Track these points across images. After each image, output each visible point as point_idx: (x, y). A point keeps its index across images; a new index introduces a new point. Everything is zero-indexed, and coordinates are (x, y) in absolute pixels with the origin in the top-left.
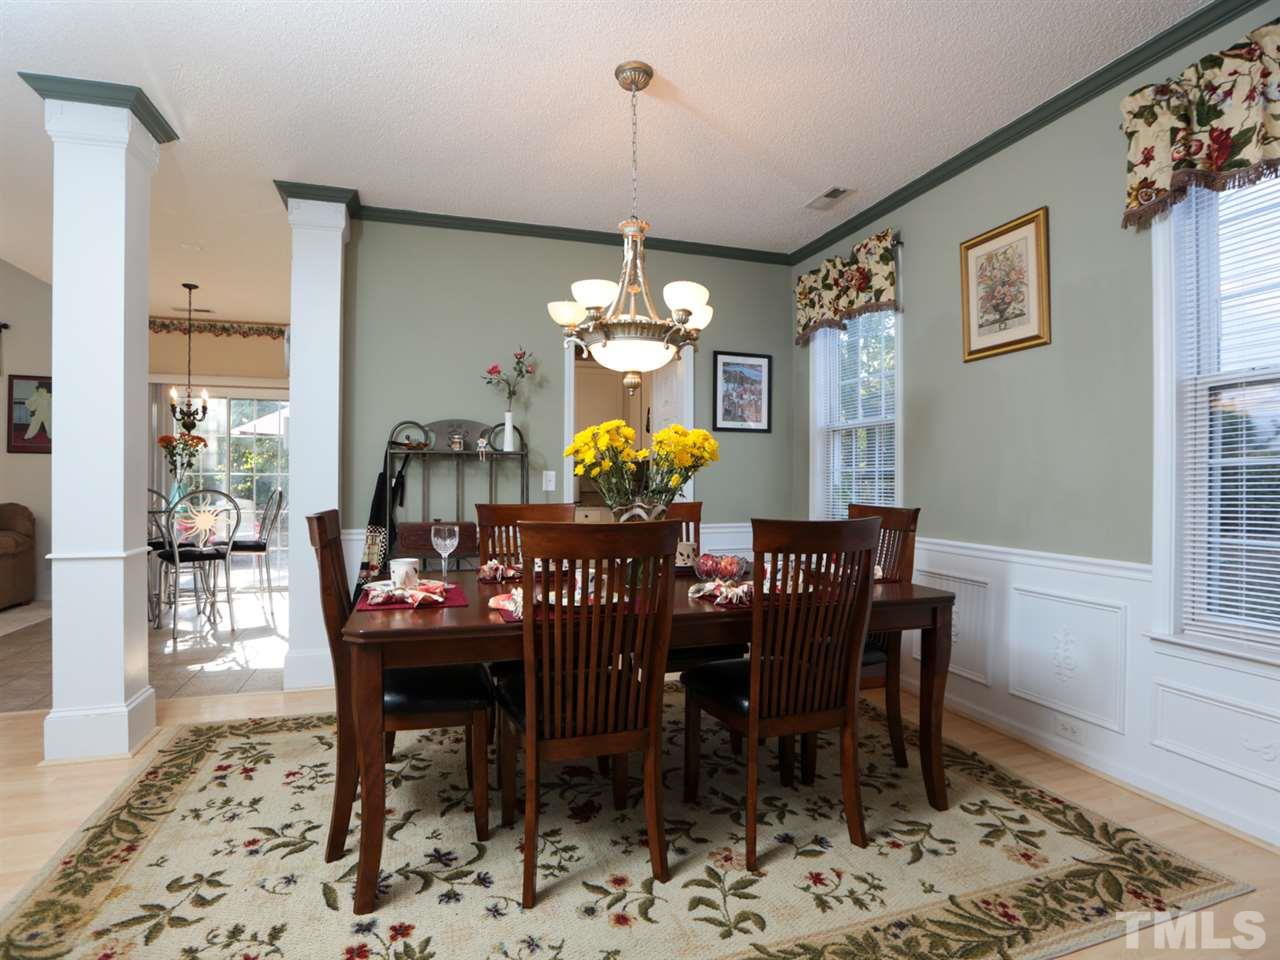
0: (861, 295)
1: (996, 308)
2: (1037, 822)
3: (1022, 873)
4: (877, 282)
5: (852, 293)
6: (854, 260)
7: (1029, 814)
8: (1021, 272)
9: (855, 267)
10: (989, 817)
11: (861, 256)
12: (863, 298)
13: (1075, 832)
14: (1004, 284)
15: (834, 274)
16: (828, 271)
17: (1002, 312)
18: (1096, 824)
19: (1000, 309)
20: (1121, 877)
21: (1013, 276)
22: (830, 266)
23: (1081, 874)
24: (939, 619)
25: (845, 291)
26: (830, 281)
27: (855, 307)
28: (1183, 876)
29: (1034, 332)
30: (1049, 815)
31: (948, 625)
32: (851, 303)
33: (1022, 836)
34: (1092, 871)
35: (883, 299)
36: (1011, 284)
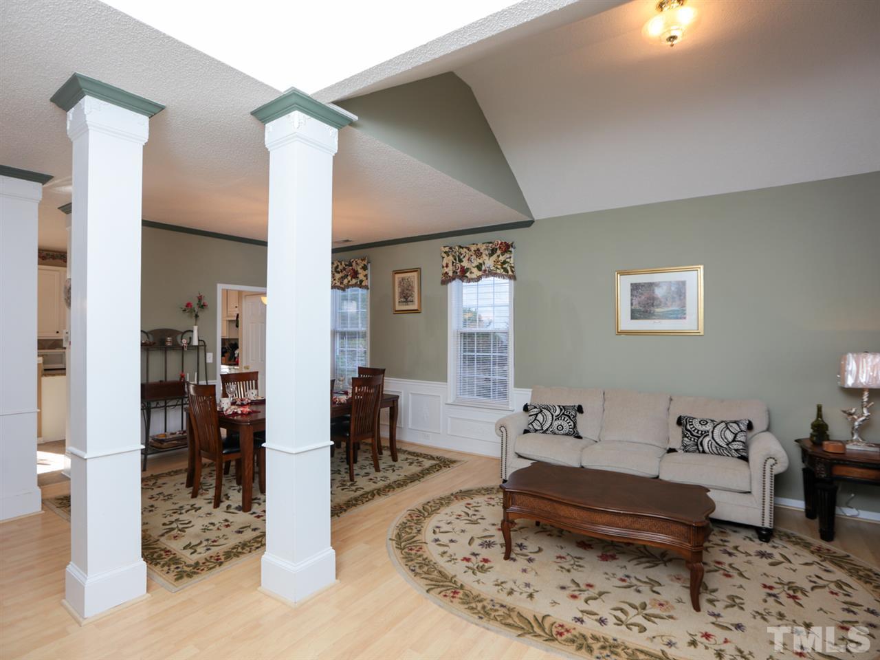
0: (353, 280)
1: (404, 297)
2: (421, 459)
3: (420, 468)
4: (361, 277)
5: (349, 278)
6: (350, 265)
7: (419, 458)
8: (412, 287)
9: (351, 268)
10: (409, 461)
11: (354, 264)
12: (354, 281)
13: (430, 459)
14: (407, 290)
15: (340, 267)
16: (338, 266)
17: (406, 299)
18: (435, 457)
19: (406, 298)
20: (441, 465)
21: (410, 288)
22: (339, 264)
23: (432, 467)
24: (395, 404)
25: (346, 276)
26: (338, 270)
27: (350, 283)
28: (454, 462)
29: (416, 308)
30: (424, 457)
31: (397, 405)
32: (349, 282)
33: (417, 463)
34: (435, 465)
35: (363, 284)
36: (410, 290)
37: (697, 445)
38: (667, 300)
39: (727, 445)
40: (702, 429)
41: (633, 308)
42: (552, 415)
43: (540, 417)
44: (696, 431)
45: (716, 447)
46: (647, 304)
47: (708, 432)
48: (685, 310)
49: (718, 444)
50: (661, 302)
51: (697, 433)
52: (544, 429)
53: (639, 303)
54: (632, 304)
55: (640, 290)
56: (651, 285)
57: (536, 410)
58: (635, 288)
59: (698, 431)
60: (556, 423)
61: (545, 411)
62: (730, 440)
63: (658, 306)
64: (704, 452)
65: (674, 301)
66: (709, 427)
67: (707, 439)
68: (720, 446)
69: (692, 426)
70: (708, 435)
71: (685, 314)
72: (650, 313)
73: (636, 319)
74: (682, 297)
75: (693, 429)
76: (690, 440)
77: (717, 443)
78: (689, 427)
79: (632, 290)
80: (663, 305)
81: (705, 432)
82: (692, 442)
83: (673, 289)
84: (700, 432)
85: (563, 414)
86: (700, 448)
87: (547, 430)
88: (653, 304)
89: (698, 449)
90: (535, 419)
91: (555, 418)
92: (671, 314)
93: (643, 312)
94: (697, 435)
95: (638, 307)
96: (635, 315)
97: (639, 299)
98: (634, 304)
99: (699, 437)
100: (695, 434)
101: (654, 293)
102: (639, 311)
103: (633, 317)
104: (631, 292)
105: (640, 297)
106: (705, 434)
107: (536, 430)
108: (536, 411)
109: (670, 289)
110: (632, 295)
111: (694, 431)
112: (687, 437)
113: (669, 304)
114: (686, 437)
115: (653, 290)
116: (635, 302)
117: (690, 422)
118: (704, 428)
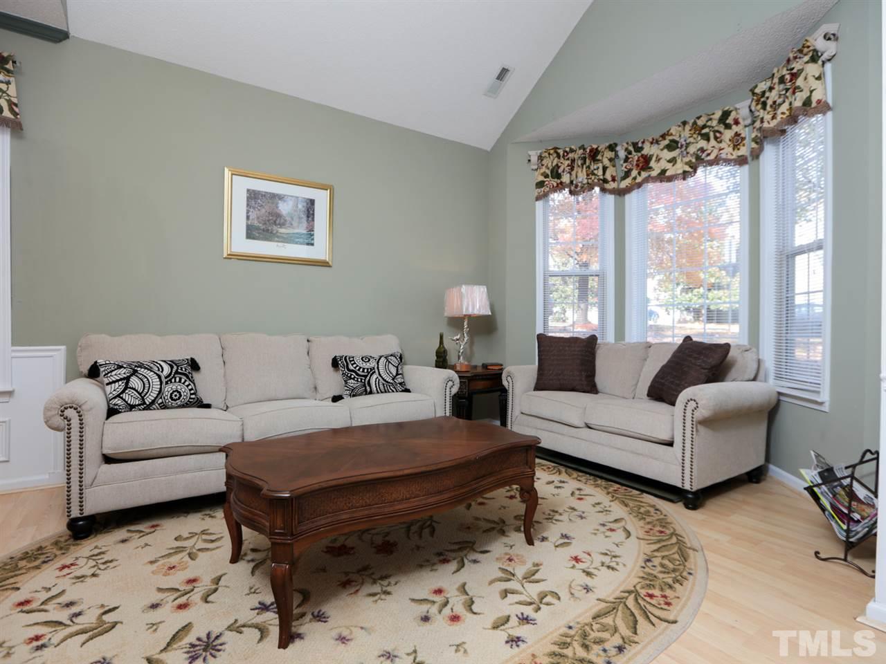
37: (365, 386)
38: (293, 219)
39: (393, 379)
40: (366, 367)
41: (249, 223)
42: (159, 377)
43: (135, 382)
44: (361, 370)
45: (383, 384)
46: (268, 221)
47: (374, 368)
48: (313, 235)
49: (385, 380)
50: (286, 221)
51: (363, 371)
52: (148, 401)
53: (258, 218)
54: (248, 218)
55: (259, 201)
56: (275, 197)
57: (122, 371)
58: (253, 196)
59: (364, 369)
60: (168, 389)
61: (142, 371)
62: (395, 374)
63: (282, 225)
64: (371, 393)
65: (300, 223)
66: (373, 364)
67: (375, 376)
68: (387, 382)
69: (355, 366)
70: (375, 372)
71: (313, 239)
72: (271, 233)
73: (254, 238)
74: (310, 219)
75: (357, 368)
76: (357, 381)
77: (383, 379)
78: (351, 367)
79: (248, 198)
80: (287, 225)
81: (371, 370)
82: (359, 383)
83: (300, 206)
84: (366, 371)
85: (177, 372)
86: (368, 390)
87: (153, 402)
88: (275, 222)
89: (366, 390)
90: (126, 388)
91: (164, 381)
92: (298, 238)
93: (263, 230)
94: (363, 374)
95: (256, 223)
96: (251, 233)
97: (258, 212)
98: (251, 218)
99: (366, 376)
100: (360, 373)
101: (277, 207)
102: (258, 228)
103: (250, 235)
104: (248, 201)
105: (259, 210)
106: (371, 371)
107: (131, 407)
108: (123, 373)
109: (297, 207)
110: (248, 205)
111: (359, 370)
112: (353, 379)
113: (295, 224)
114: (351, 378)
115: (277, 204)
116: (253, 215)
117: (351, 361)
118: (368, 365)
